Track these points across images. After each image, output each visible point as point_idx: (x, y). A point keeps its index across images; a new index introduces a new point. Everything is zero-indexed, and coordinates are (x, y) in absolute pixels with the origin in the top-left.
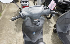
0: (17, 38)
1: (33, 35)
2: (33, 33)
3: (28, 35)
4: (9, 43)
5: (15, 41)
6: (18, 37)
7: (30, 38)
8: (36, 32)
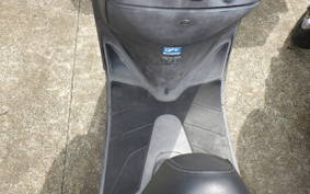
0: (79, 46)
1: (167, 63)
2: (168, 51)
3: (133, 55)
4: (35, 65)
5: (66, 60)
6: (85, 38)
7: (144, 71)
8: (184, 46)
